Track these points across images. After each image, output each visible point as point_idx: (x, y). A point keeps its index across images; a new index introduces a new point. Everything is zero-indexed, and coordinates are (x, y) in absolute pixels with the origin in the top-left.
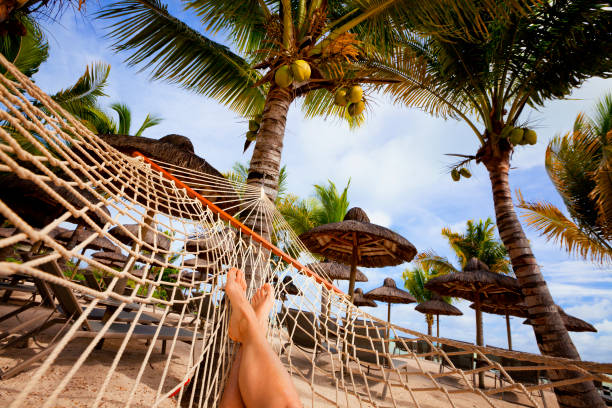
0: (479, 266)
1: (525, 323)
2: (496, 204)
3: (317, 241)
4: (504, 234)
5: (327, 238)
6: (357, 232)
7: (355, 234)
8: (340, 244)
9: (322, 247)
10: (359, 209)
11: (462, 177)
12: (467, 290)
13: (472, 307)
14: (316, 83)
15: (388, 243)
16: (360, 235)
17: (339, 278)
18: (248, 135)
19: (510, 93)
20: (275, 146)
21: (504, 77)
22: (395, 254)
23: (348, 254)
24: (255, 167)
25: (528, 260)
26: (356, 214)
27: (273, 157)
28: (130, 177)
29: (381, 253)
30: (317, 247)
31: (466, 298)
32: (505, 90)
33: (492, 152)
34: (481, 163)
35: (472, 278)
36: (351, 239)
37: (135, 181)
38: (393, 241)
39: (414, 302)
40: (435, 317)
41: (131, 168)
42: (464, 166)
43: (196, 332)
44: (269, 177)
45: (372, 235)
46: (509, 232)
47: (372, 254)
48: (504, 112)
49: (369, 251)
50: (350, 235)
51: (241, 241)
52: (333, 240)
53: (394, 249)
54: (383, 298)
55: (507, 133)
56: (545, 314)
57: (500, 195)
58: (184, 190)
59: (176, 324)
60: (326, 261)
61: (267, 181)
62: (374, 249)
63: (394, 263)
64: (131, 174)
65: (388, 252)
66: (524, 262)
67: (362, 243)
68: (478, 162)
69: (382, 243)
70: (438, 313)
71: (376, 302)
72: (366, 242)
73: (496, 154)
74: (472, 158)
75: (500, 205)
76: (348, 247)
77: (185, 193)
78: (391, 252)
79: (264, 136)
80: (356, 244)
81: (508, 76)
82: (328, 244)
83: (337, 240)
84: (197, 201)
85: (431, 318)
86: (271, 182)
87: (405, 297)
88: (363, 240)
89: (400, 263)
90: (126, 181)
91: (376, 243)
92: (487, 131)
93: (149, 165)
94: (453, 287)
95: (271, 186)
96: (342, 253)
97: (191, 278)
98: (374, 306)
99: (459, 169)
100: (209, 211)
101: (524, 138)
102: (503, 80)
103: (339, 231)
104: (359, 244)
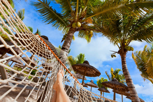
0: (116, 80)
1: (126, 97)
2: (122, 65)
3: (76, 68)
4: (124, 72)
5: (78, 67)
6: (86, 67)
7: (85, 67)
8: (81, 69)
9: (77, 70)
10: (87, 61)
11: (114, 57)
12: (112, 86)
13: (113, 91)
14: (82, 29)
15: (93, 71)
16: (87, 67)
17: (80, 78)
18: (63, 39)
19: (127, 38)
20: (69, 42)
21: (126, 34)
22: (95, 74)
23: (83, 72)
24: (64, 46)
25: (130, 80)
26: (86, 62)
27: (68, 44)
28: (33, 40)
29: (91, 73)
30: (75, 69)
31: (112, 89)
32: (126, 37)
33: (122, 51)
34: (119, 54)
35: (114, 83)
36: (84, 68)
37: (35, 42)
38: (95, 70)
39: (98, 87)
40: (103, 92)
41: (34, 38)
42: (115, 54)
43: (39, 89)
44: (67, 49)
45: (90, 68)
46: (126, 72)
47: (89, 73)
48: (125, 42)
49: (88, 72)
50: (84, 67)
51: (59, 65)
52: (80, 68)
53: (95, 73)
54: (90, 85)
55: (126, 47)
56: (135, 96)
57: (123, 62)
58: (47, 47)
59: (34, 86)
60: (77, 73)
61: (66, 50)
62: (90, 72)
63: (94, 76)
64: (34, 40)
65: (93, 73)
66: (129, 81)
67: (87, 70)
68: (118, 53)
69: (92, 71)
70: (104, 91)
71: (88, 86)
72: (88, 70)
73: (123, 52)
74: (116, 52)
75: (123, 65)
76: (83, 71)
77: (48, 48)
78: (94, 73)
79: (67, 39)
80: (85, 70)
81: (127, 34)
82: (78, 69)
83: (81, 68)
84: (50, 51)
85: (102, 93)
86: (67, 51)
87: (96, 86)
88: (87, 69)
89: (96, 76)
90: (32, 41)
91: (90, 70)
92: (121, 46)
93: (40, 38)
94: (109, 85)
95: (67, 52)
96: (81, 72)
97: (41, 74)
98: (87, 87)
99: (113, 55)
100: (53, 55)
101: (130, 49)
102: (126, 35)
103: (82, 66)
104: (86, 70)
